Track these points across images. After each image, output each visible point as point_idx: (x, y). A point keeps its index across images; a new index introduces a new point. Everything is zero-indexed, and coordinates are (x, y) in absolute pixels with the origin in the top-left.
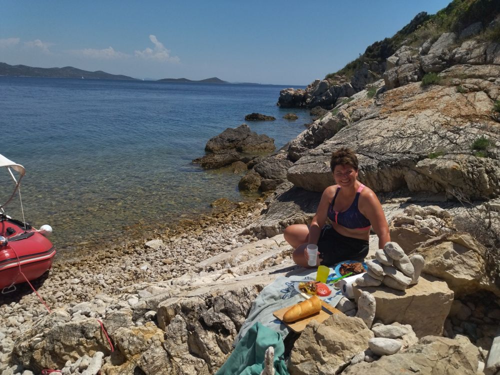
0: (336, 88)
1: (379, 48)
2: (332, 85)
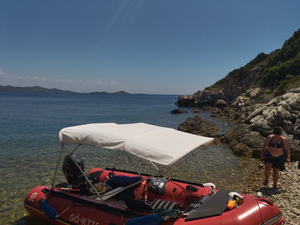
1: (237, 72)
2: (210, 93)
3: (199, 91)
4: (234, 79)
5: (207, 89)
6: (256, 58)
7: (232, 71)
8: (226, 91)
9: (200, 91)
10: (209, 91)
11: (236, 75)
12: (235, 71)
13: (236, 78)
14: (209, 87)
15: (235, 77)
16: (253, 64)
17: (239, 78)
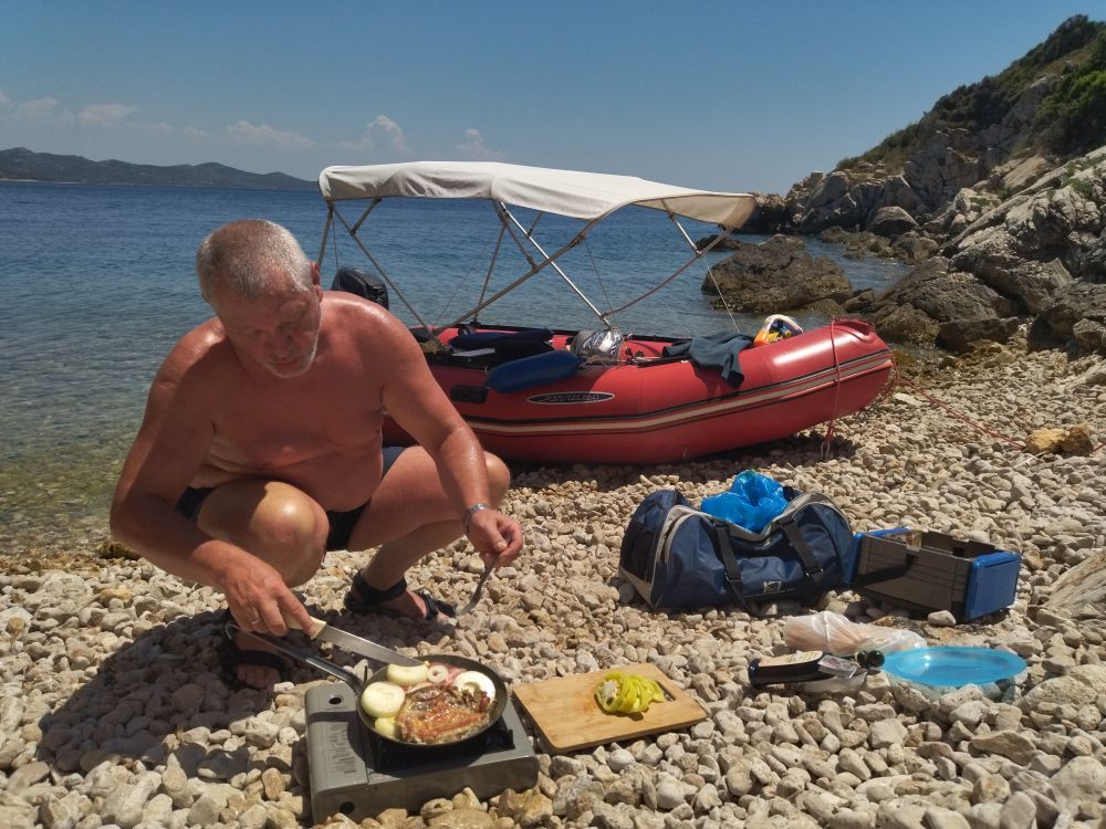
0: (865, 190)
1: (969, 99)
2: (856, 182)
3: (816, 177)
4: (953, 124)
5: (846, 165)
6: (1052, 38)
7: (950, 93)
8: (917, 171)
9: (819, 175)
10: (854, 175)
11: (963, 110)
12: (961, 91)
13: (961, 123)
14: (856, 160)
15: (959, 118)
16: (1036, 61)
17: (972, 123)
